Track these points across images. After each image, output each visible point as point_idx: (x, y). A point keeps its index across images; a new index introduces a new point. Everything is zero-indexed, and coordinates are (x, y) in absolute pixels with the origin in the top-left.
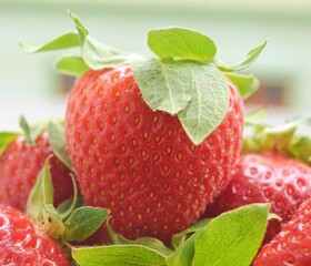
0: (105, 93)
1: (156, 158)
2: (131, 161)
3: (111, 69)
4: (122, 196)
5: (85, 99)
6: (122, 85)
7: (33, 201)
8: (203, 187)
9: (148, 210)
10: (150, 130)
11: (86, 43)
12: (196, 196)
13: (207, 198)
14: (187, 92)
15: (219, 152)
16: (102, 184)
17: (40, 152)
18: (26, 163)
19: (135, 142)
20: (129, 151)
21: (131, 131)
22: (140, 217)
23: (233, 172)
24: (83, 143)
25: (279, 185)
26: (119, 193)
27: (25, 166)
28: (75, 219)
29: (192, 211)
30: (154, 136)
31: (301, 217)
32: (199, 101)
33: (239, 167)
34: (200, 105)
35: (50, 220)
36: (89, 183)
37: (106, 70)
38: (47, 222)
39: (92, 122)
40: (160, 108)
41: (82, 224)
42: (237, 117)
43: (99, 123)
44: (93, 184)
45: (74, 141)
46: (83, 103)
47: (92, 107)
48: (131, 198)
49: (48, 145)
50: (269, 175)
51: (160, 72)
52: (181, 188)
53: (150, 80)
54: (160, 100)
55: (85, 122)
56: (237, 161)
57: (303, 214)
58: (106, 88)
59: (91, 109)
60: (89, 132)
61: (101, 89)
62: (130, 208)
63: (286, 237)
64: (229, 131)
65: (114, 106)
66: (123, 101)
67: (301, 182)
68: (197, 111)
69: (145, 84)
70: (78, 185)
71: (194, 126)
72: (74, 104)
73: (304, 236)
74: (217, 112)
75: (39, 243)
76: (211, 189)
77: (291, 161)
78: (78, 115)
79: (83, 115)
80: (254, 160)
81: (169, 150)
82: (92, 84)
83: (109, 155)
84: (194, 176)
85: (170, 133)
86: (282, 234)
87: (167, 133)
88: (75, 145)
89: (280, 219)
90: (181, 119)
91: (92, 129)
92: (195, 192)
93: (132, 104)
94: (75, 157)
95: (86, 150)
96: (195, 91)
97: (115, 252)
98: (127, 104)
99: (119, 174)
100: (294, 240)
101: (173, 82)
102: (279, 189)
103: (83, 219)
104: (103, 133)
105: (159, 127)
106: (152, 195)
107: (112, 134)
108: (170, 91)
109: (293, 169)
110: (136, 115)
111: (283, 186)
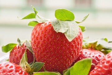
0: (43, 29)
1: (58, 47)
2: (51, 48)
3: (44, 23)
4: (48, 59)
5: (37, 31)
6: (48, 26)
7: (21, 63)
8: (71, 57)
9: (56, 63)
10: (56, 39)
11: (37, 16)
12: (69, 59)
13: (73, 60)
14: (67, 27)
15: (76, 46)
16: (42, 56)
17: (23, 49)
18: (19, 52)
19: (52, 43)
20: (50, 46)
21: (50, 40)
22: (53, 65)
23: (80, 54)
24: (36, 44)
25: (93, 57)
26: (47, 58)
27: (19, 53)
28: (34, 66)
29: (68, 64)
30: (57, 41)
31: (101, 63)
32: (70, 30)
33: (81, 52)
34: (71, 31)
35: (27, 67)
36: (38, 56)
37: (43, 23)
38: (26, 68)
39: (39, 37)
40: (59, 31)
41: (36, 67)
42: (81, 36)
43: (41, 38)
44: (39, 56)
45: (34, 44)
46: (36, 32)
47: (39, 33)
48: (50, 60)
49: (26, 46)
50: (90, 54)
51: (58, 22)
52: (65, 56)
53: (56, 24)
54: (59, 30)
55: (37, 38)
56: (81, 50)
57: (101, 62)
58: (43, 28)
59: (39, 34)
60: (38, 41)
61: (42, 28)
62: (50, 63)
63: (97, 69)
64: (79, 40)
65: (45, 32)
66: (48, 31)
67: (100, 56)
68: (70, 32)
69: (54, 25)
70: (35, 57)
71: (69, 36)
72: (33, 33)
73: (102, 68)
74: (76, 33)
75: (23, 73)
76: (74, 57)
77: (96, 51)
78: (35, 36)
79: (36, 36)
80: (86, 50)
81: (62, 45)
82: (39, 27)
83: (44, 47)
84: (69, 53)
85: (62, 40)
86: (96, 68)
87: (61, 40)
88: (34, 45)
89: (94, 65)
90: (65, 35)
91: (39, 39)
92: (69, 58)
93: (51, 32)
94: (34, 49)
95: (37, 46)
96: (69, 27)
97: (46, 74)
98: (49, 32)
99: (47, 53)
100: (99, 69)
101: (63, 25)
102: (93, 58)
103: (37, 66)
104: (42, 40)
105: (59, 38)
106: (57, 59)
107: (45, 41)
108: (62, 27)
109: (97, 52)
110: (52, 35)
111: (95, 57)
